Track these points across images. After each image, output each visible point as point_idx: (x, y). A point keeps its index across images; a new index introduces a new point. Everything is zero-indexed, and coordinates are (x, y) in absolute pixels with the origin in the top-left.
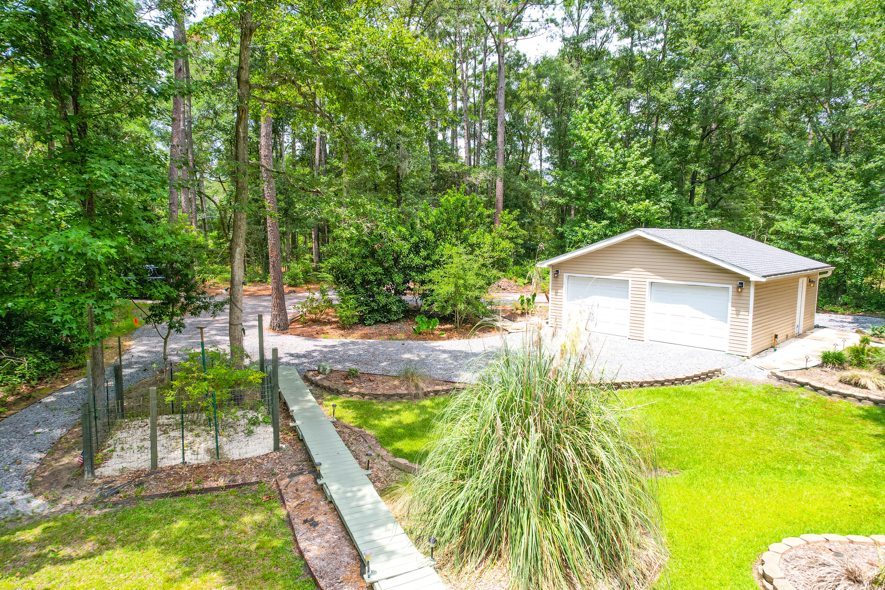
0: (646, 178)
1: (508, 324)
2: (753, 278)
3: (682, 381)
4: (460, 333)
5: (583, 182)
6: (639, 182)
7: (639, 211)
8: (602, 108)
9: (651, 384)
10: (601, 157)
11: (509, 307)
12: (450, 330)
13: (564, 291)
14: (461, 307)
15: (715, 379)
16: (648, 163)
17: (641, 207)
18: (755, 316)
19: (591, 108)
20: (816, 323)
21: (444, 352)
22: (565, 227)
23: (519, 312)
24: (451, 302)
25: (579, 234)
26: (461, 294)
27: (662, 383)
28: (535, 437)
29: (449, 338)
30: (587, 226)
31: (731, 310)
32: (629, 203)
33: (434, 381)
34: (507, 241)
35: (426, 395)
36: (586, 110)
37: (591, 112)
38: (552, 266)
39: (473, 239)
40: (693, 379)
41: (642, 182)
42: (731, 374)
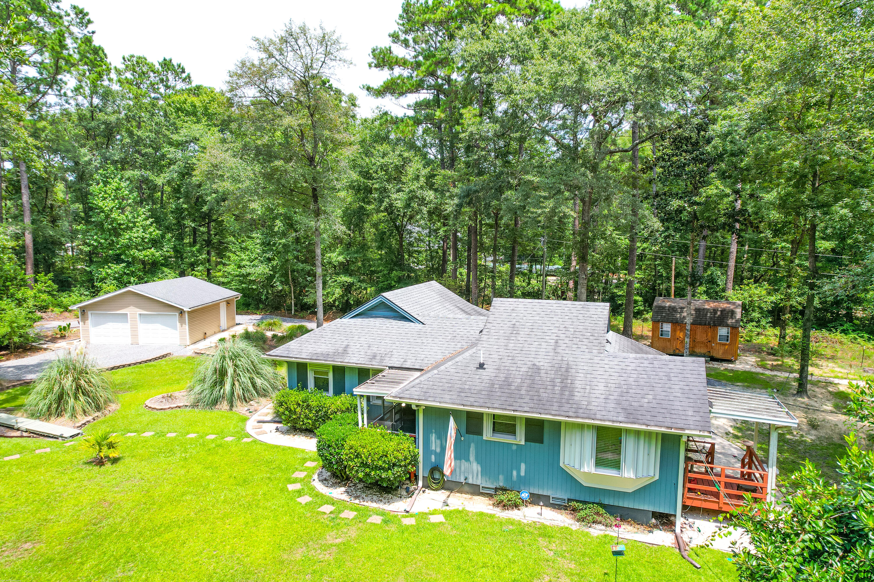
0: (151, 233)
1: (51, 345)
2: (186, 309)
3: (150, 360)
4: (15, 356)
5: (103, 236)
6: (146, 236)
7: (147, 256)
8: (114, 185)
9: (135, 364)
10: (115, 220)
11: (50, 333)
12: (7, 354)
13: (89, 322)
14: (16, 339)
15: (167, 358)
16: (152, 223)
17: (148, 253)
18: (189, 326)
19: (106, 183)
20: (237, 321)
21: (9, 367)
22: (92, 267)
23: (59, 336)
24: (7, 337)
25: (104, 273)
26: (14, 332)
27: (140, 363)
28: (71, 379)
29: (7, 360)
30: (109, 268)
31: (178, 324)
32: (139, 250)
33: (10, 381)
34: (46, 294)
35: (8, 388)
36: (101, 184)
37: (105, 186)
38: (80, 308)
39: (19, 295)
40: (155, 359)
41: (148, 236)
42: (176, 354)
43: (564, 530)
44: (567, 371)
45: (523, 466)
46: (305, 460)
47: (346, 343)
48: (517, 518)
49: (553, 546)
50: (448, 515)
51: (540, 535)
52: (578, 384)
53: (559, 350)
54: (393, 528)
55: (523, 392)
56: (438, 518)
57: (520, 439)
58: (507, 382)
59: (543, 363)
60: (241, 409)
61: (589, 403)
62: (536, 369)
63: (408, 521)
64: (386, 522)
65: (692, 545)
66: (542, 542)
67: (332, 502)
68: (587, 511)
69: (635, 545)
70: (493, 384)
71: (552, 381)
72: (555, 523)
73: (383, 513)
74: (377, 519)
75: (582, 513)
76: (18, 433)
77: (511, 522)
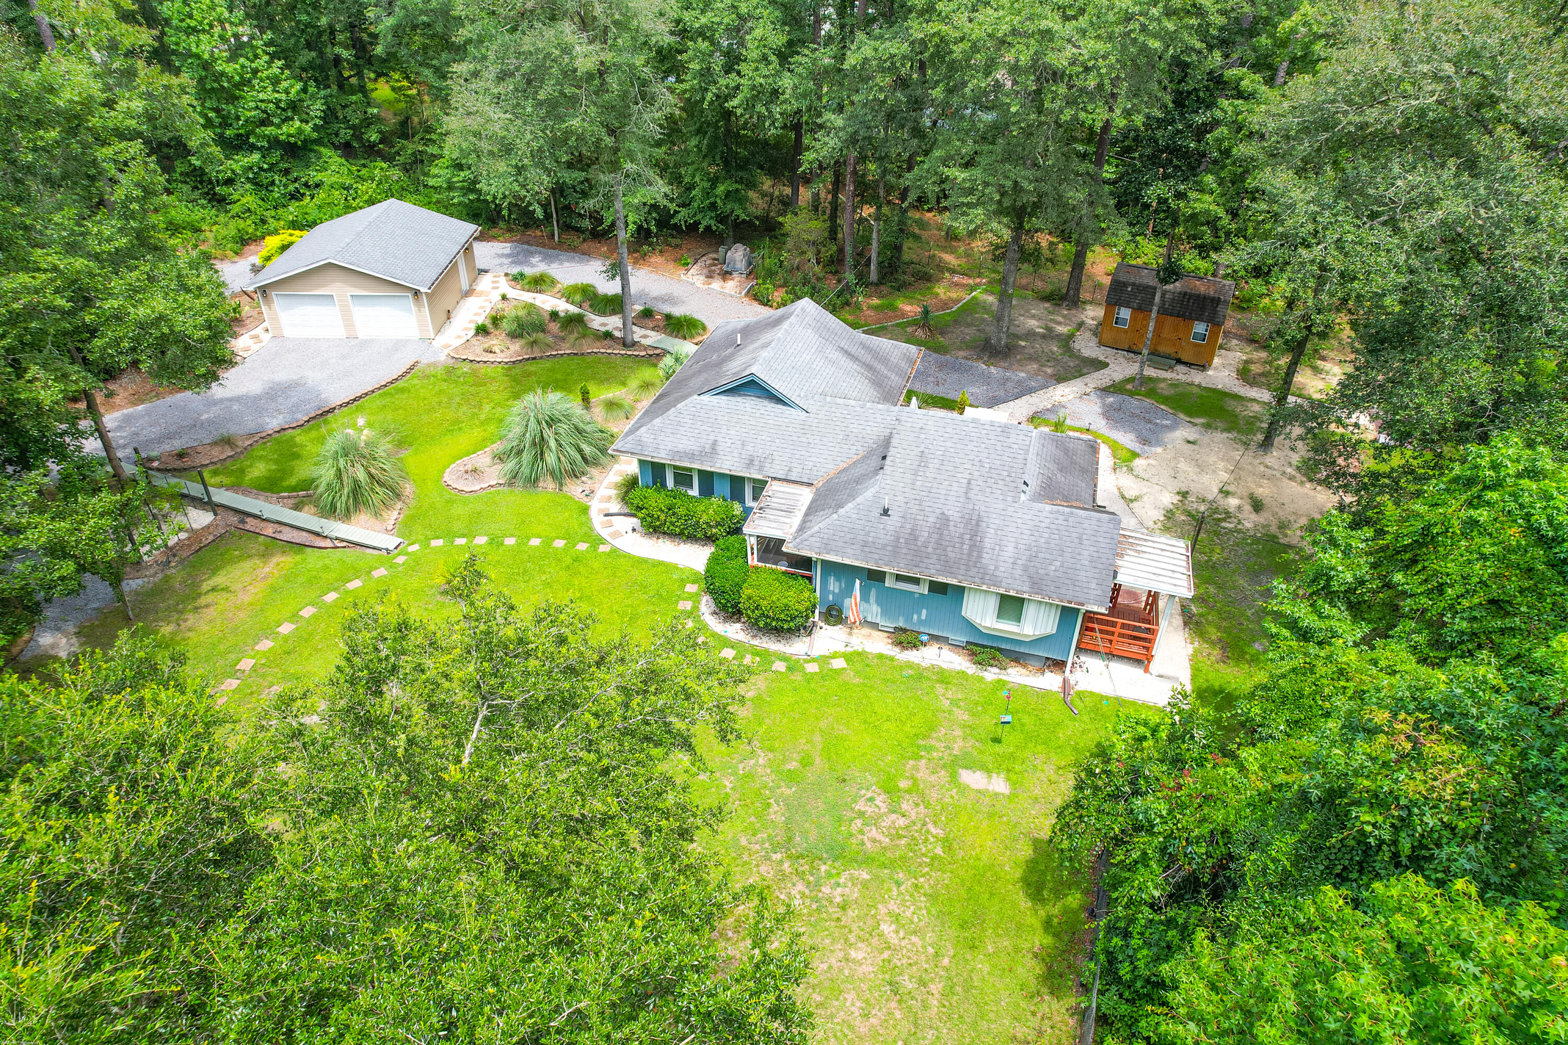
2: (423, 290)
3: (397, 380)
9: (379, 389)
13: (276, 306)
15: (416, 370)
18: (430, 311)
20: (477, 265)
27: (385, 386)
31: (413, 309)
41: (283, 96)
42: (425, 361)
43: (962, 674)
44: (977, 525)
45: (924, 612)
46: (683, 582)
47: (712, 438)
48: (916, 661)
49: (949, 694)
50: (848, 657)
51: (938, 681)
52: (988, 543)
53: (971, 495)
54: (798, 677)
55: (930, 550)
56: (839, 663)
57: (924, 589)
58: (913, 536)
59: (953, 512)
60: (574, 489)
61: (996, 568)
62: (944, 520)
63: (812, 668)
64: (790, 669)
65: (1077, 688)
66: (940, 688)
67: (732, 645)
68: (984, 656)
69: (1026, 690)
70: (898, 539)
71: (961, 537)
72: (952, 666)
73: (784, 658)
74: (780, 666)
75: (979, 658)
76: (328, 543)
77: (909, 665)
